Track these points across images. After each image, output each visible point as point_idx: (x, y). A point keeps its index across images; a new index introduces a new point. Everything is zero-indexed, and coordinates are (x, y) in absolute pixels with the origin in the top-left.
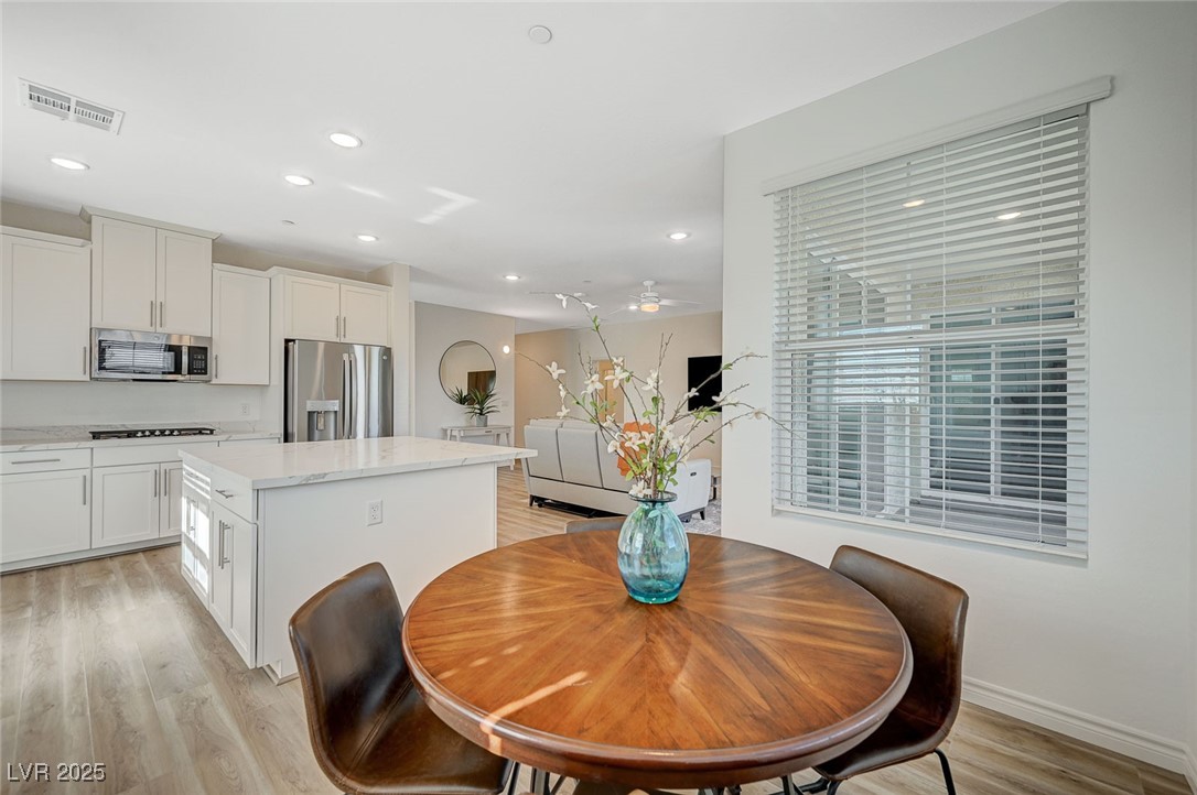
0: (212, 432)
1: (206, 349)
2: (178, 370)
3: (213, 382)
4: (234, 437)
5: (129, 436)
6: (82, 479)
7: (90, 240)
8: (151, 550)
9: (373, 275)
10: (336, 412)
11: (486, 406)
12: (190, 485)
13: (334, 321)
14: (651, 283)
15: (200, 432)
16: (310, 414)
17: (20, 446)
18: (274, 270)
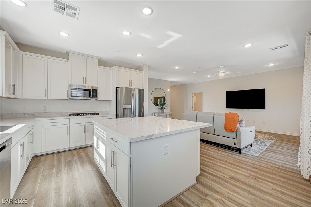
0: (98, 114)
1: (96, 90)
2: (90, 96)
3: (98, 100)
4: (104, 116)
5: (78, 115)
6: (67, 127)
7: (69, 60)
8: (84, 148)
9: (139, 68)
10: (130, 108)
11: (164, 106)
12: (96, 132)
13: (129, 82)
14: (223, 66)
15: (95, 114)
16: (124, 109)
17: (52, 118)
18: (114, 66)
